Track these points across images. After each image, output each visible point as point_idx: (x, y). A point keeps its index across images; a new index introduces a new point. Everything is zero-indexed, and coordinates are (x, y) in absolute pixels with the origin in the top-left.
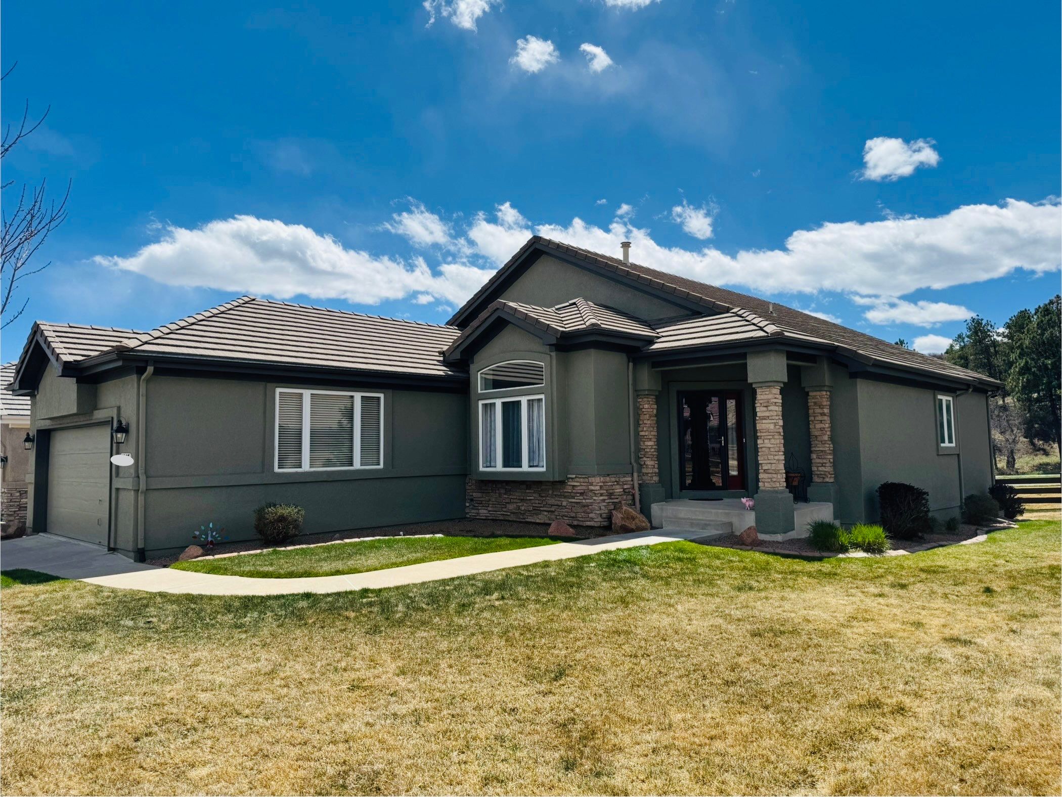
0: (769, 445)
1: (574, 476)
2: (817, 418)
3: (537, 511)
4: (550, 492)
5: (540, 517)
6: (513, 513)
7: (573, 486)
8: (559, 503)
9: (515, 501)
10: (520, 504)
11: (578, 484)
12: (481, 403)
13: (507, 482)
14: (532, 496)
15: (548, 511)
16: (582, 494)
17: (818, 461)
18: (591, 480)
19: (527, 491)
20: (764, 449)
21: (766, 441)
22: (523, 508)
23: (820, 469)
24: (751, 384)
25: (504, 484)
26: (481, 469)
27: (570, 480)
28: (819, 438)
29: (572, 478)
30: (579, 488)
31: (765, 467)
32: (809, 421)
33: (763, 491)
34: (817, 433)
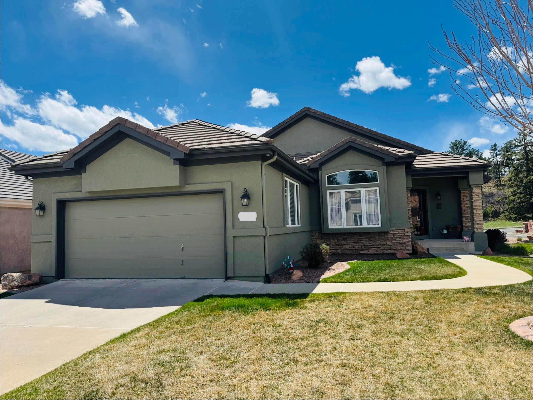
0: (480, 213)
1: (395, 229)
2: (465, 202)
3: (368, 248)
4: (377, 238)
5: (370, 250)
6: (349, 250)
7: (393, 234)
8: (385, 243)
9: (350, 243)
10: (355, 245)
11: (398, 233)
12: (328, 192)
13: (344, 234)
14: (364, 240)
15: (376, 248)
16: (400, 238)
17: (466, 221)
18: (406, 230)
19: (360, 238)
20: (477, 214)
21: (478, 211)
22: (357, 247)
23: (467, 224)
24: (471, 185)
25: (342, 235)
26: (330, 227)
27: (392, 231)
28: (466, 211)
29: (393, 230)
30: (398, 235)
31: (478, 222)
32: (461, 203)
33: (477, 233)
34: (465, 209)
